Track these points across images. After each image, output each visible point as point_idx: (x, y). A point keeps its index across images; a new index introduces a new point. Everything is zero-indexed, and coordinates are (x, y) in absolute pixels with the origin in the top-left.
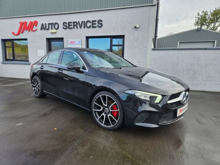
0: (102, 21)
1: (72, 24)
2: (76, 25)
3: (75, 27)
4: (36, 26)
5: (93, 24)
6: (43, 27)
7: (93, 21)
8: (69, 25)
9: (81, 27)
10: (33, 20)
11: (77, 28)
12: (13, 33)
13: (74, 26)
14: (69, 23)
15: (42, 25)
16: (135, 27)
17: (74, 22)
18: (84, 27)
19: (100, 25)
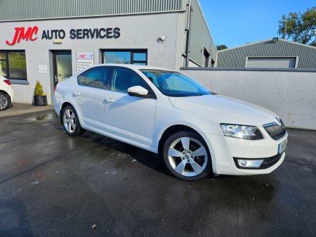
0: (119, 30)
1: (82, 32)
2: (87, 34)
3: (86, 36)
4: (36, 33)
5: (108, 33)
6: (45, 35)
7: (108, 29)
8: (78, 34)
9: (92, 37)
10: (32, 25)
11: (88, 37)
12: (7, 42)
13: (84, 34)
14: (78, 30)
15: (44, 32)
16: (160, 39)
17: (85, 30)
18: (97, 37)
19: (116, 35)
